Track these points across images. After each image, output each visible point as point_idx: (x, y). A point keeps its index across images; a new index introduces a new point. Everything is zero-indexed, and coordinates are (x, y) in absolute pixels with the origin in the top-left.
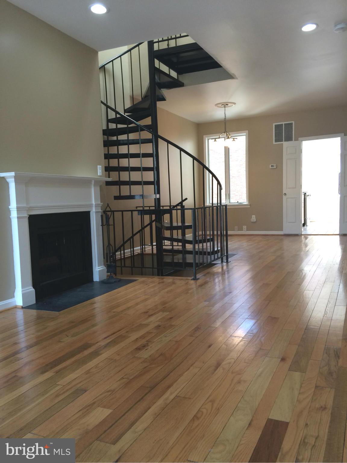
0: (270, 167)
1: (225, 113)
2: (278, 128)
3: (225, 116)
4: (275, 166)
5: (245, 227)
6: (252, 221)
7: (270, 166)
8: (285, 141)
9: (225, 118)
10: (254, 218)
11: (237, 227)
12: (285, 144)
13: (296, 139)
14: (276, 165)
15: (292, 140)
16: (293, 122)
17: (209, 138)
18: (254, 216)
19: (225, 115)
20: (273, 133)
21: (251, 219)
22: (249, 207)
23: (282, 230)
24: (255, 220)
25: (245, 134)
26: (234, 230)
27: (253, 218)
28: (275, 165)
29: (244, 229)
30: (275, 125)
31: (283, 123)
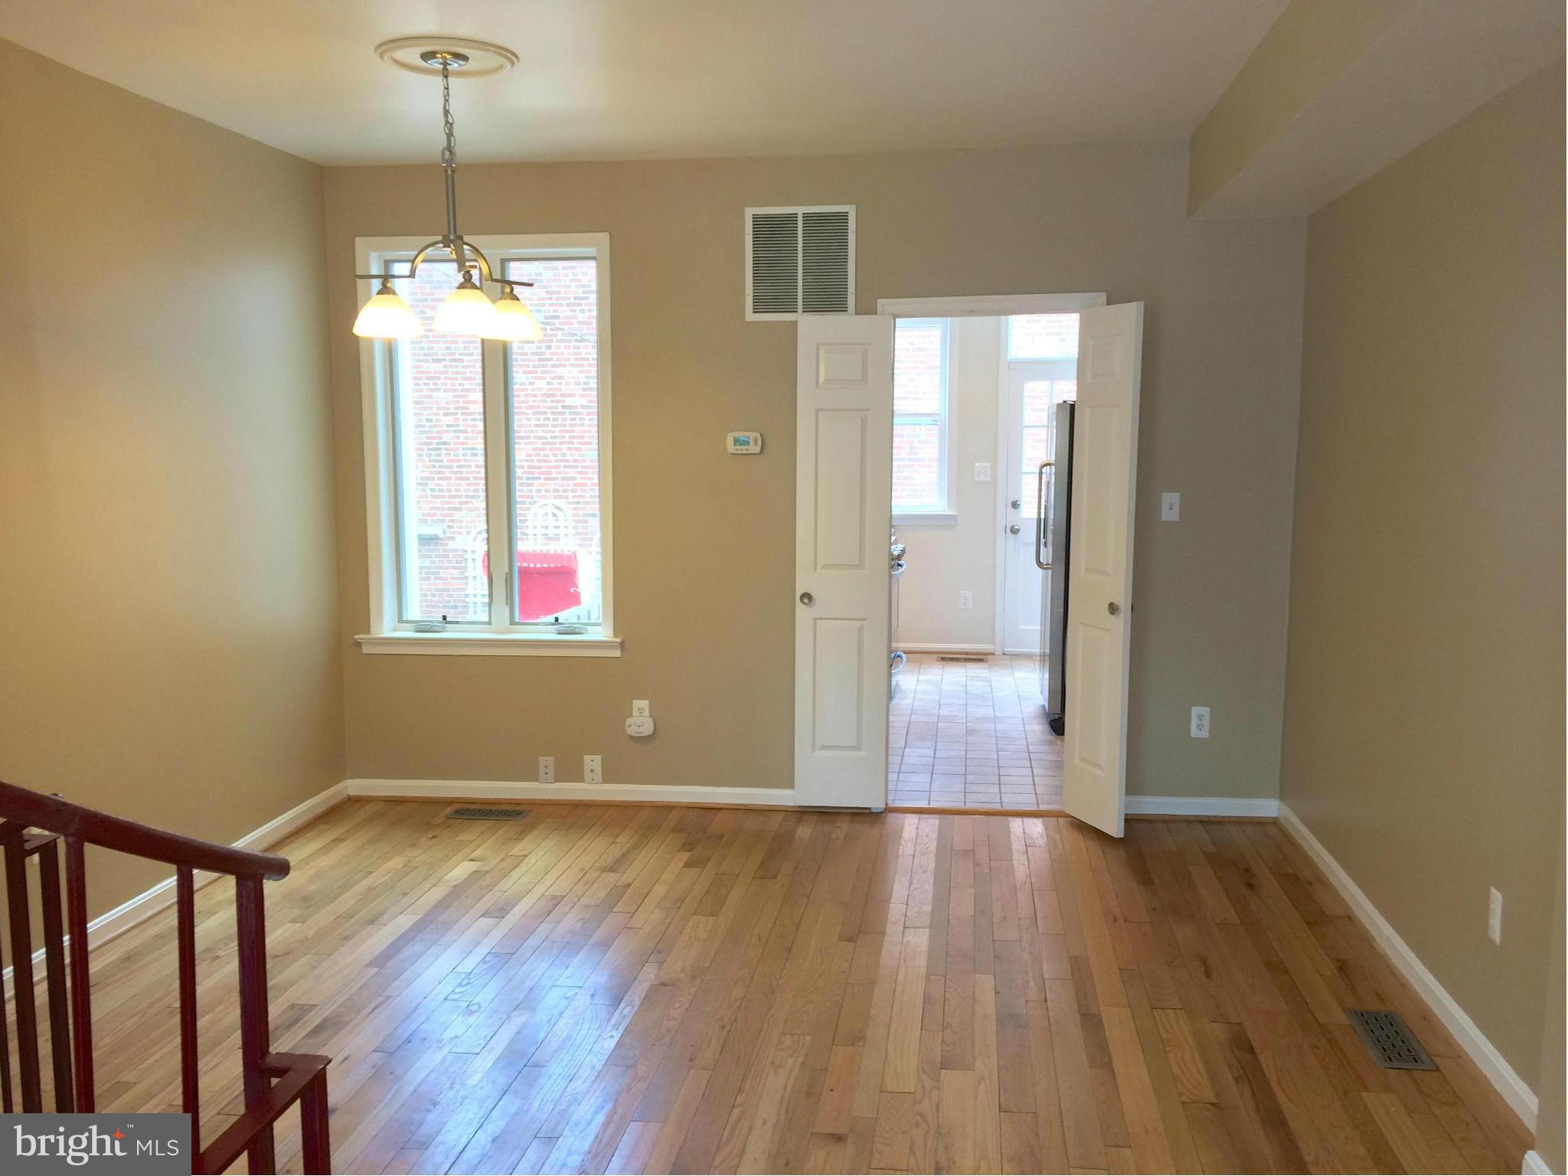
0: (731, 447)
1: (446, 112)
2: (772, 231)
3: (450, 134)
4: (756, 441)
5: (593, 762)
6: (632, 731)
7: (730, 439)
8: (811, 308)
9: (449, 148)
10: (640, 718)
11: (551, 760)
12: (811, 327)
13: (866, 309)
14: (762, 435)
15: (841, 307)
16: (851, 210)
17: (390, 255)
18: (641, 705)
19: (449, 125)
20: (744, 260)
21: (629, 721)
22: (617, 653)
23: (787, 781)
24: (648, 729)
25: (591, 251)
26: (535, 778)
27: (635, 712)
28: (752, 435)
29: (587, 773)
30: (755, 218)
31: (800, 210)
